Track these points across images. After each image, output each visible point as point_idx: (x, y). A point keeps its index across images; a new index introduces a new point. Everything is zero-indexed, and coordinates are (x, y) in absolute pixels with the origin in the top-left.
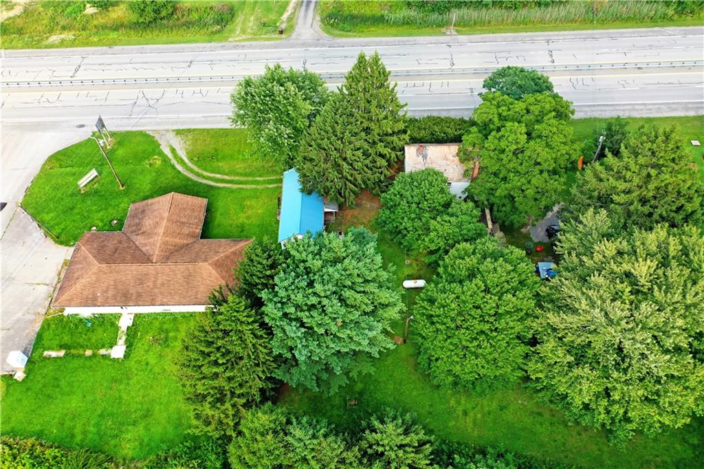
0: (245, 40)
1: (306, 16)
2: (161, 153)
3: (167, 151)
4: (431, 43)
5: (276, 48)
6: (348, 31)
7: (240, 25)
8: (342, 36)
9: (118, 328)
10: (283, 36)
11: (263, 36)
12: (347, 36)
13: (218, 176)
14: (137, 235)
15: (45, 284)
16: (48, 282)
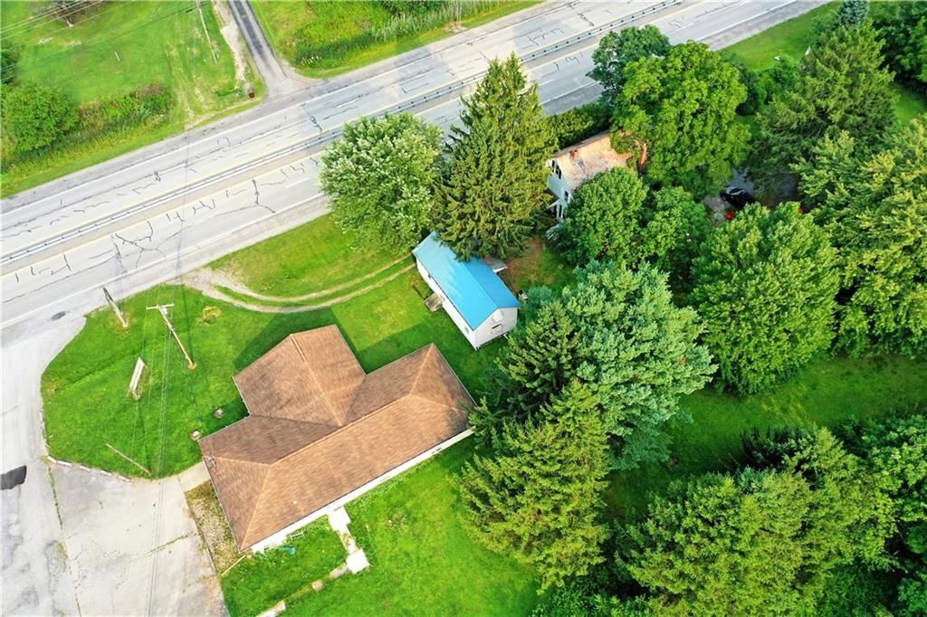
0: (208, 121)
1: (268, 66)
2: (210, 302)
3: (217, 295)
4: (447, 48)
5: (260, 116)
6: (336, 66)
7: (186, 104)
8: (334, 74)
9: (335, 535)
10: (257, 99)
11: (229, 108)
12: (340, 73)
13: (314, 295)
14: (281, 408)
15: (182, 537)
16: (183, 533)
